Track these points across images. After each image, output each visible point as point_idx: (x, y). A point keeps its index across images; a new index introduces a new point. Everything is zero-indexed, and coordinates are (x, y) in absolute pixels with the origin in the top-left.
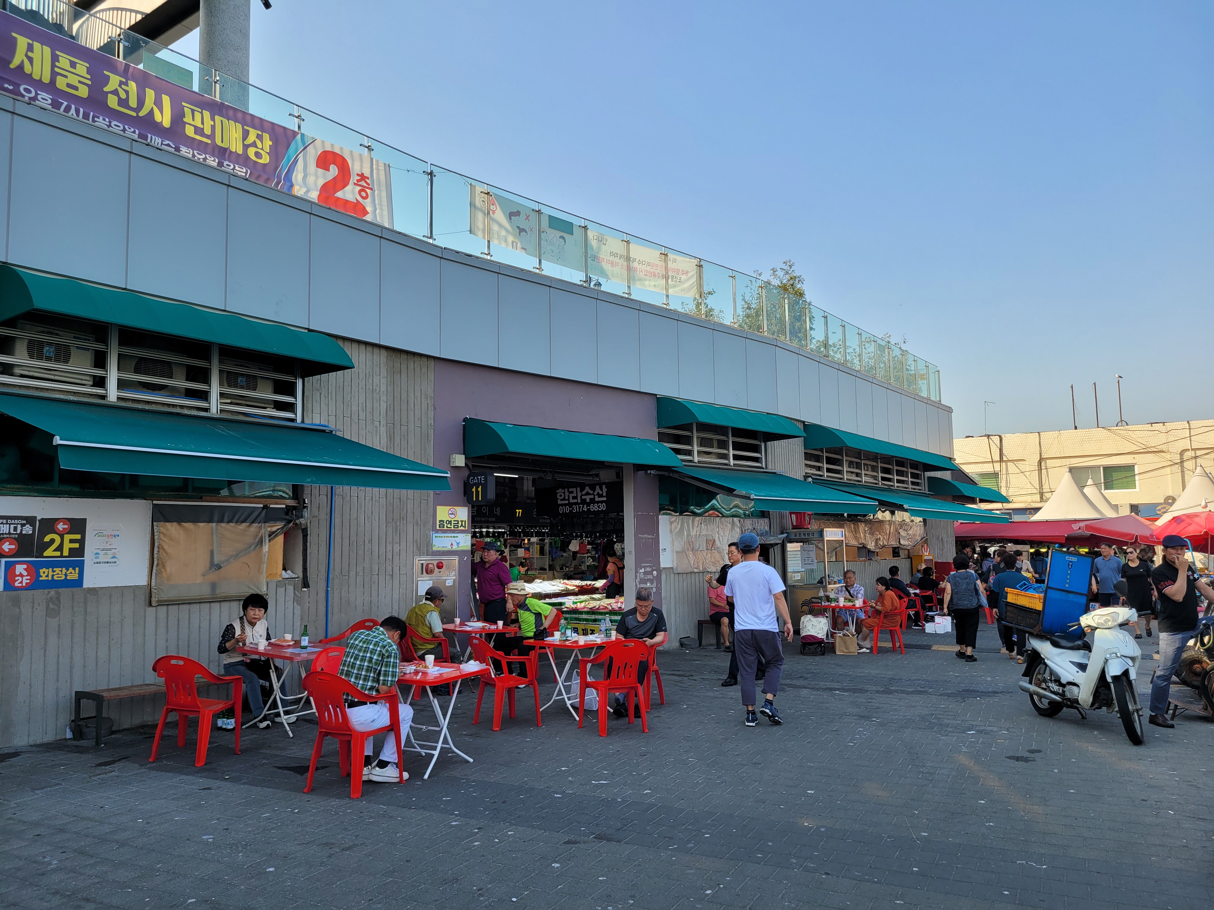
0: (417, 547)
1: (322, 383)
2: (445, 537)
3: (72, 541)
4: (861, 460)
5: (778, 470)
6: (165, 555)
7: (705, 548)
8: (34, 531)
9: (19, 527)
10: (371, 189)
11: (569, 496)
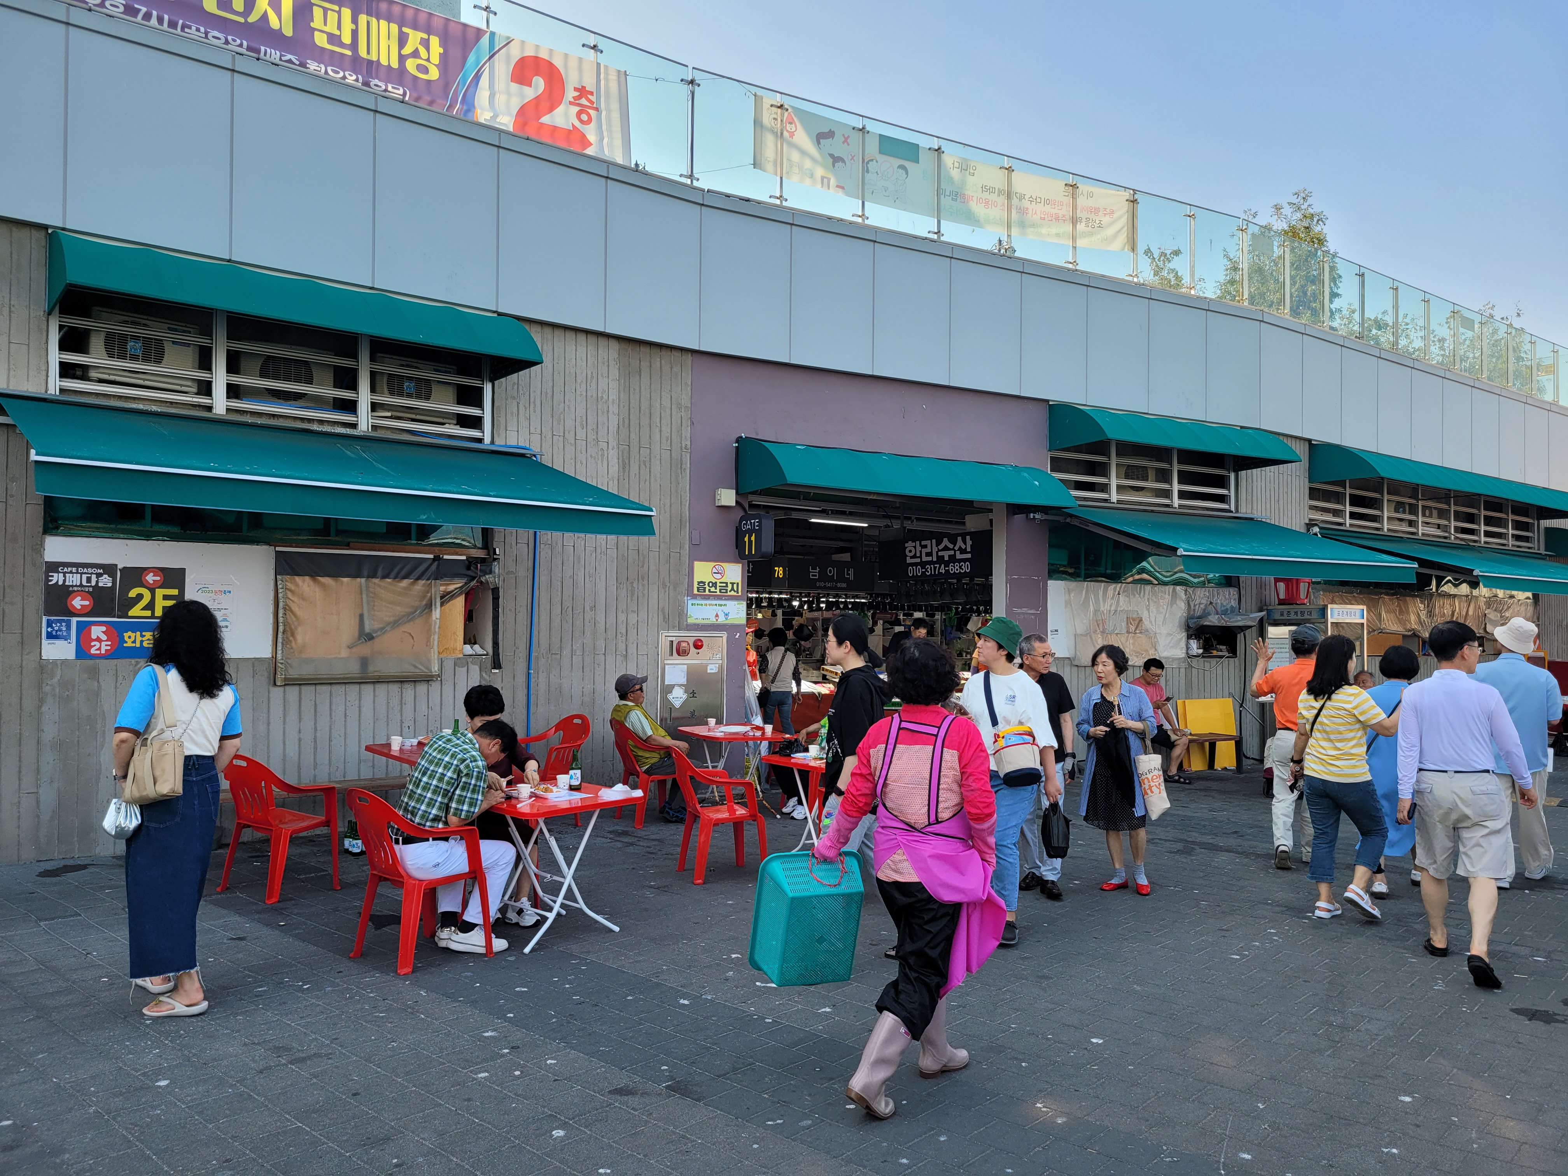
0: (664, 617)
1: (520, 388)
2: (706, 605)
3: (166, 597)
4: (1418, 500)
5: (1257, 515)
6: (294, 619)
7: (1125, 631)
8: (114, 582)
9: (94, 577)
10: (597, 109)
11: (921, 552)
